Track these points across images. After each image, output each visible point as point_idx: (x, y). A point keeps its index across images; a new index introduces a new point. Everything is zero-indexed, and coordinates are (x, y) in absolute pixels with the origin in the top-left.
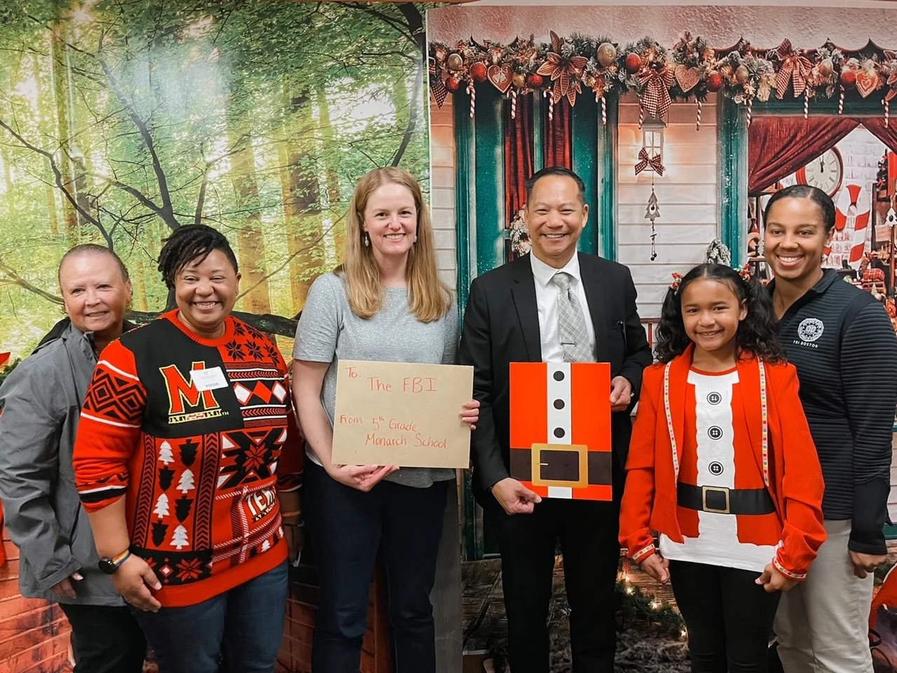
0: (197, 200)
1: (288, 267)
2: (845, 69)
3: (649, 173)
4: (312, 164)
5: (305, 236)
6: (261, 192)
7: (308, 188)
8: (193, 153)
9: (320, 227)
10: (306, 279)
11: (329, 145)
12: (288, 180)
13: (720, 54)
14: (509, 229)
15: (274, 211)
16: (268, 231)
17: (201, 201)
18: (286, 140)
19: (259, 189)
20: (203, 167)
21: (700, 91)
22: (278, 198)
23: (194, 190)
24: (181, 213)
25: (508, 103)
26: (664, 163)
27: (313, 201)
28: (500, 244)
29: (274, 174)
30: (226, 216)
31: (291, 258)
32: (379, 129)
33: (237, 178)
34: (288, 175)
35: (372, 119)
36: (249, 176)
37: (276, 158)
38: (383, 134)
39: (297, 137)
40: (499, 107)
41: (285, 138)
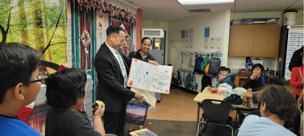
0: (8, 19)
1: (35, 43)
2: (121, 13)
3: (100, 27)
4: (40, 13)
5: (39, 34)
6: (27, 19)
7: (40, 20)
8: (6, 2)
9: (43, 32)
10: (40, 47)
11: (45, 8)
12: (34, 17)
13: (109, 5)
14: (81, 37)
15: (31, 26)
16: (29, 31)
17: (9, 19)
18: (34, 4)
19: (26, 18)
20: (10, 8)
21: (106, 12)
22: (32, 22)
23: (6, 15)
24: (3, 22)
25: (80, 6)
26: (102, 26)
27: (41, 24)
28: (79, 40)
29: (31, 14)
30: (17, 25)
31: (36, 40)
32: (56, 7)
33: (20, 14)
34: (34, 15)
35: (55, 3)
36: (23, 14)
37: (31, 9)
38: (57, 8)
39: (36, 4)
40: (79, 7)
41: (33, 4)
